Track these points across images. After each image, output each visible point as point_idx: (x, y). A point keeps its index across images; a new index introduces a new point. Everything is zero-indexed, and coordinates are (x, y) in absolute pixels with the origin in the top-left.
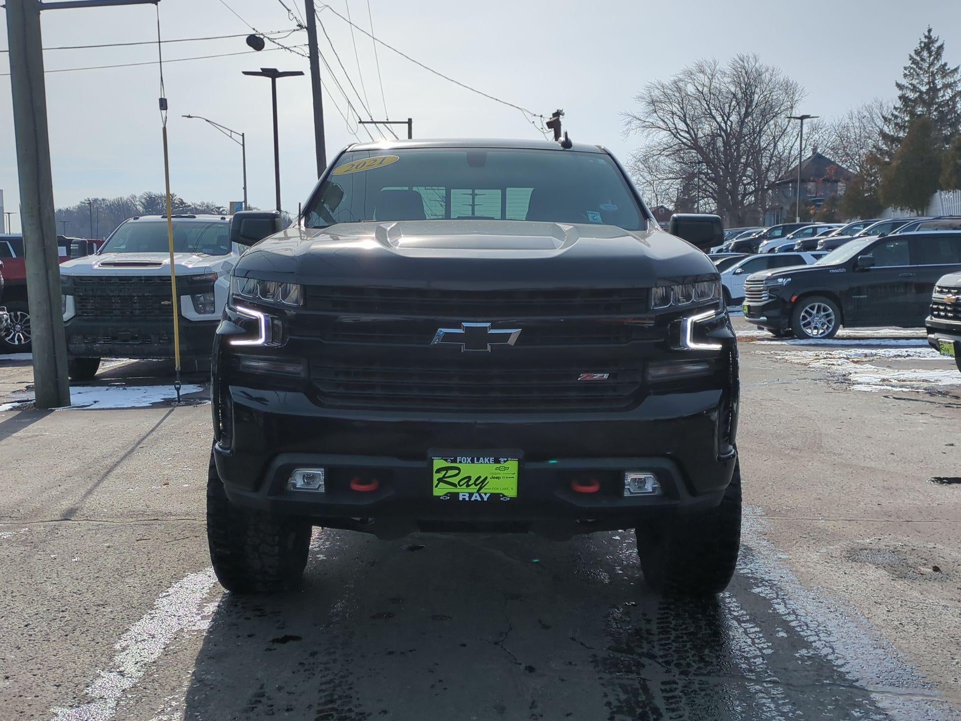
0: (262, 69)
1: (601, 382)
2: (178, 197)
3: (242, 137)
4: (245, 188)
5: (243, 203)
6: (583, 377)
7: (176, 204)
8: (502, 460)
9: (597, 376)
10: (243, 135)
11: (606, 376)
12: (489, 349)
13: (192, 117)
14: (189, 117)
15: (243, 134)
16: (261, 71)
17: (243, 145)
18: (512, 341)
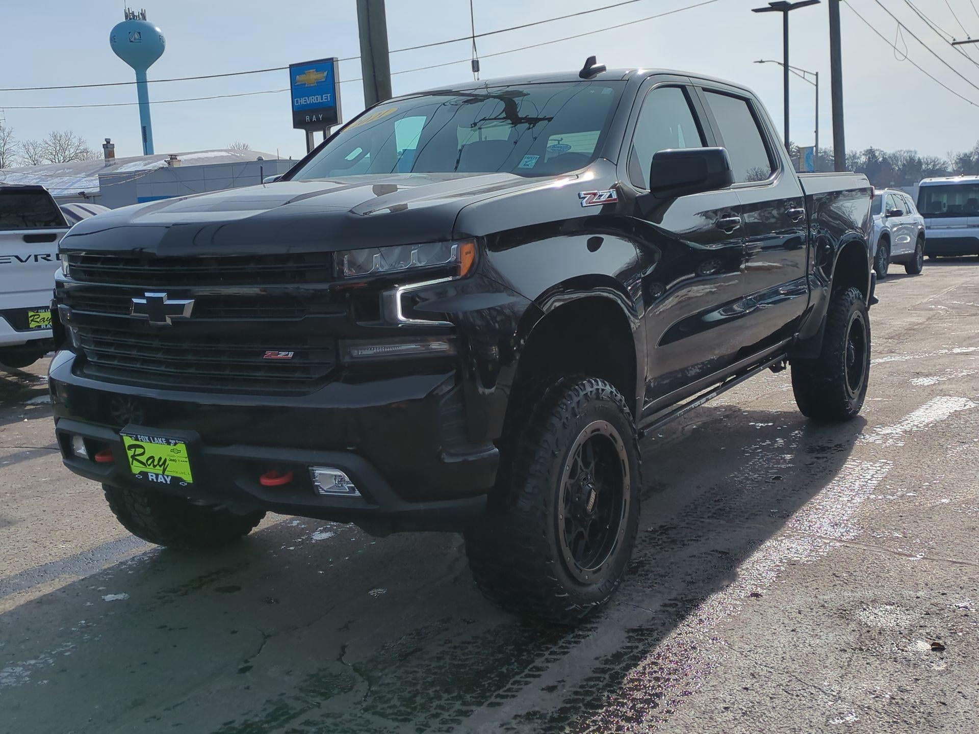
0: (770, 4)
1: (284, 361)
2: (796, 144)
3: (815, 77)
4: (816, 132)
5: (815, 148)
6: (269, 354)
7: (794, 152)
8: (173, 442)
9: (282, 354)
10: (817, 75)
11: (291, 354)
12: (169, 321)
13: (764, 62)
14: (761, 62)
15: (817, 73)
16: (770, 6)
17: (817, 85)
18: (187, 313)
